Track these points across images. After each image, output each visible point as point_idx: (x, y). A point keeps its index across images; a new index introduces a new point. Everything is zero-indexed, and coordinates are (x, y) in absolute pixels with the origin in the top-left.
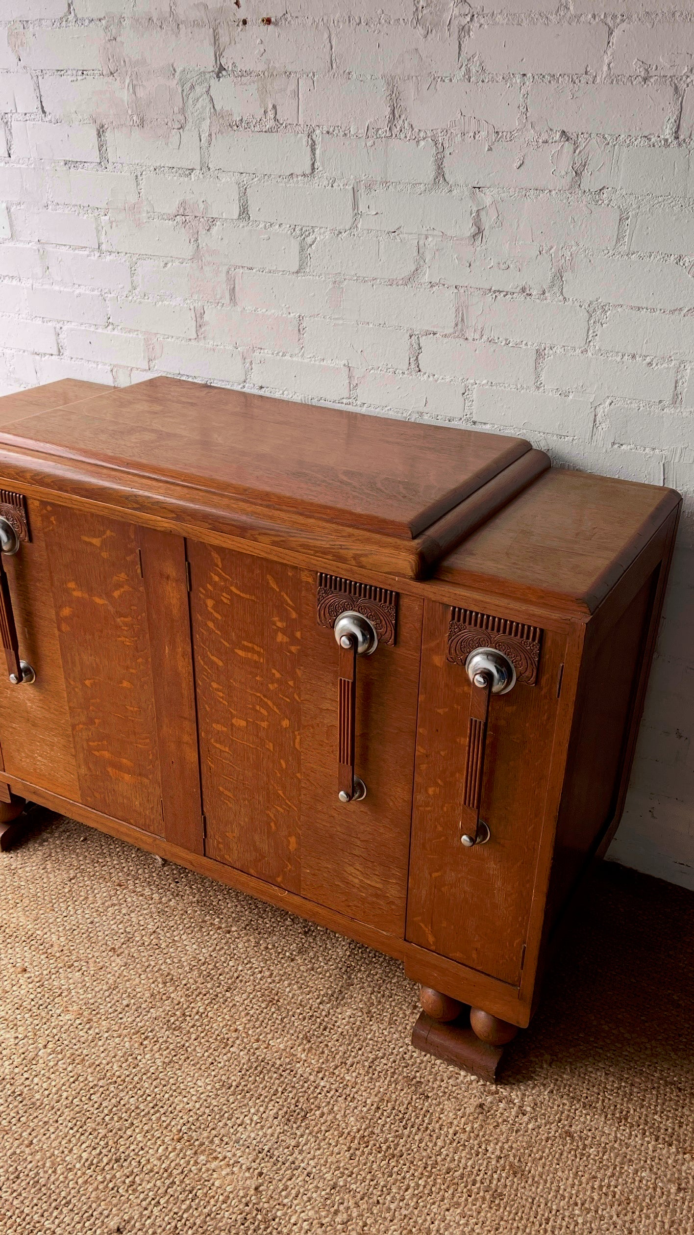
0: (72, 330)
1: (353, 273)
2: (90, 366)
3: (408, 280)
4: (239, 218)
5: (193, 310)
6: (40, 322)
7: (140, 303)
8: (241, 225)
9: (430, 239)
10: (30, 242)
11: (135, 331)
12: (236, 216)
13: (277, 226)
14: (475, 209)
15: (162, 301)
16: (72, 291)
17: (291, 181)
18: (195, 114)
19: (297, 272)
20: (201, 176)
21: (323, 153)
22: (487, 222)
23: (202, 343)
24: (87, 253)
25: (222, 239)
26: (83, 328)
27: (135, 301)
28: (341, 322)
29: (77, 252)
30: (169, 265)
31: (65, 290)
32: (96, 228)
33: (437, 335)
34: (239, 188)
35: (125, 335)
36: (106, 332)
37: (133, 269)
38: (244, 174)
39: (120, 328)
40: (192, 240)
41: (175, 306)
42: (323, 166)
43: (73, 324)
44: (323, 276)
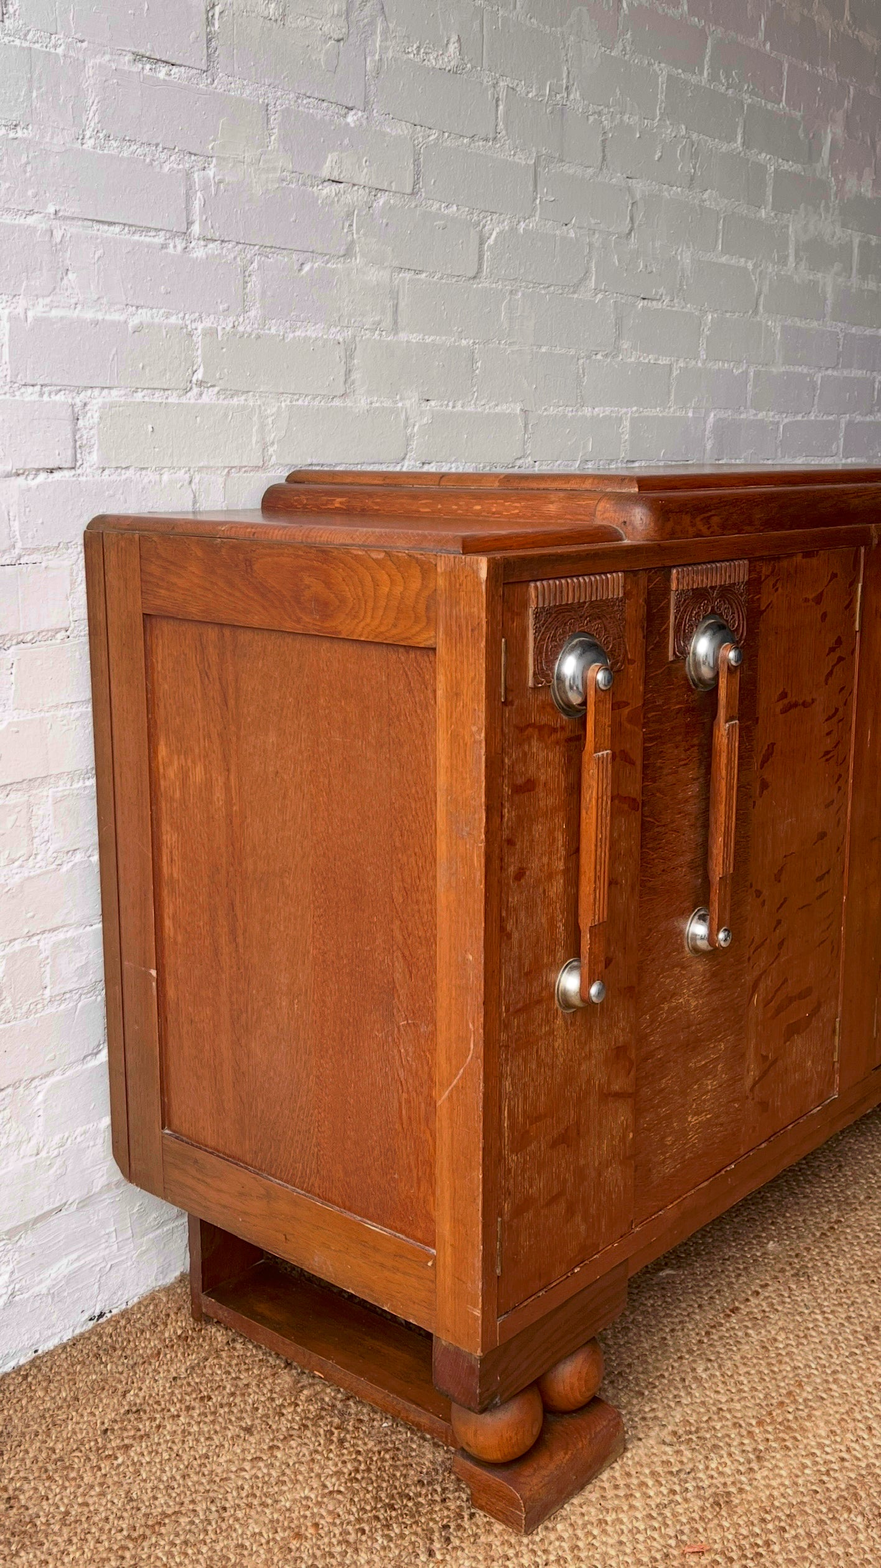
0: (112, 405)
1: (530, 278)
2: (146, 480)
3: (576, 287)
4: (412, 194)
5: (342, 346)
6: (35, 397)
7: (258, 337)
8: (413, 206)
9: (597, 236)
10: (31, 212)
11: (243, 393)
12: (409, 190)
13: (455, 208)
14: (630, 202)
15: (294, 332)
16: (122, 318)
17: (472, 145)
18: (361, 24)
19: (475, 277)
20: (365, 122)
21: (507, 112)
22: (639, 217)
23: (349, 403)
24: (159, 240)
25: (387, 225)
26: (139, 396)
27: (250, 335)
28: (516, 348)
29: (136, 237)
30: (307, 268)
31: (108, 317)
32: (187, 194)
33: (599, 357)
34: (414, 146)
35: (226, 402)
36: (184, 400)
37: (247, 274)
38: (418, 128)
39: (216, 389)
40: (347, 224)
41: (316, 339)
42: (507, 130)
43: (114, 392)
44: (500, 282)
